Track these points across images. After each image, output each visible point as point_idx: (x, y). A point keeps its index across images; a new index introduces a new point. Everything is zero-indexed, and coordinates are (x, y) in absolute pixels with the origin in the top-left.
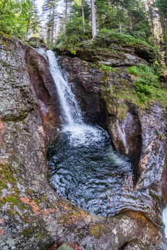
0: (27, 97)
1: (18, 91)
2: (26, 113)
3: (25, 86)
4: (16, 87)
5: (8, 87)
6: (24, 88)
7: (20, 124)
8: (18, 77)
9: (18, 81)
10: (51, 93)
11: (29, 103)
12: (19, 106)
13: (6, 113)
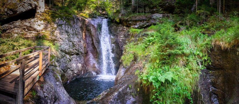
0: (75, 47)
1: (71, 43)
2: (73, 53)
3: (74, 42)
4: (71, 41)
5: (67, 41)
6: (74, 43)
7: (68, 56)
8: (72, 38)
9: (72, 39)
10: (98, 50)
11: (76, 50)
12: (69, 49)
13: (63, 49)
